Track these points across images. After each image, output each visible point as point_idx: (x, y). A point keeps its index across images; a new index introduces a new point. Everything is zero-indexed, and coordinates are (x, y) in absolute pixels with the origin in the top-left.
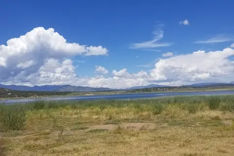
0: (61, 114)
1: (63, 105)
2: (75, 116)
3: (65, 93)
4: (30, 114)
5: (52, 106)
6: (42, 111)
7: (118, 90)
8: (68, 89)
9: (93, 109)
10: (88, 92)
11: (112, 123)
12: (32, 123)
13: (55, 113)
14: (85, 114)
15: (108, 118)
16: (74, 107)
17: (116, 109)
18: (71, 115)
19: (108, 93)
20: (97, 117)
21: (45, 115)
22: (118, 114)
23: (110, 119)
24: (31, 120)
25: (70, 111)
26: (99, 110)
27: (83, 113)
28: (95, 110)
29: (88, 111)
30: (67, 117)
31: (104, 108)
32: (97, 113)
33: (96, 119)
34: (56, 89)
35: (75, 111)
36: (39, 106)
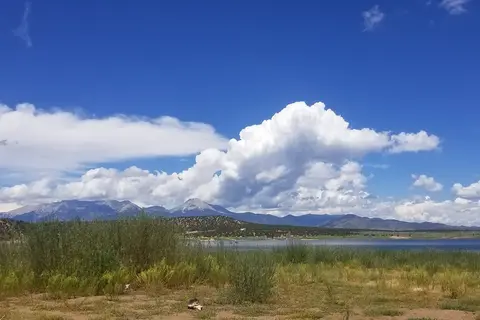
0: (341, 276)
1: (344, 257)
2: (371, 283)
3: (345, 233)
4: (280, 271)
5: (322, 257)
6: (302, 267)
7: (467, 230)
8: (353, 224)
9: (409, 270)
10: (397, 233)
11: (460, 308)
12: (286, 292)
13: (329, 274)
14: (393, 281)
15: (448, 293)
16: (369, 265)
17: (466, 274)
18: (363, 280)
19: (444, 236)
20: (420, 289)
21: (309, 277)
22: (471, 285)
23: (454, 296)
24: (285, 284)
25: (360, 272)
26: (425, 274)
27: (390, 278)
28: (414, 273)
29: (396, 273)
30: (355, 284)
31: (435, 270)
32: (421, 282)
33: (419, 294)
34: (325, 223)
35: (370, 271)
36: (296, 256)
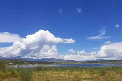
0: (50, 74)
1: (51, 69)
2: (57, 75)
3: (52, 63)
4: (34, 73)
5: (46, 69)
6: (40, 72)
7: (80, 62)
8: (54, 61)
9: (66, 72)
10: (64, 62)
11: (77, 80)
12: (36, 78)
13: (47, 73)
14: (63, 74)
15: (75, 77)
16: (57, 71)
17: (79, 72)
18: (55, 74)
19: (75, 63)
20: (68, 76)
21: (42, 74)
22: (80, 75)
23: (76, 77)
24: (35, 76)
25: (55, 72)
26: (70, 72)
27: (62, 74)
28: (68, 72)
29: (63, 72)
30: (53, 75)
31: (72, 71)
32: (69, 74)
33: (68, 77)
34: (48, 60)
35: (57, 72)
36: (39, 69)
